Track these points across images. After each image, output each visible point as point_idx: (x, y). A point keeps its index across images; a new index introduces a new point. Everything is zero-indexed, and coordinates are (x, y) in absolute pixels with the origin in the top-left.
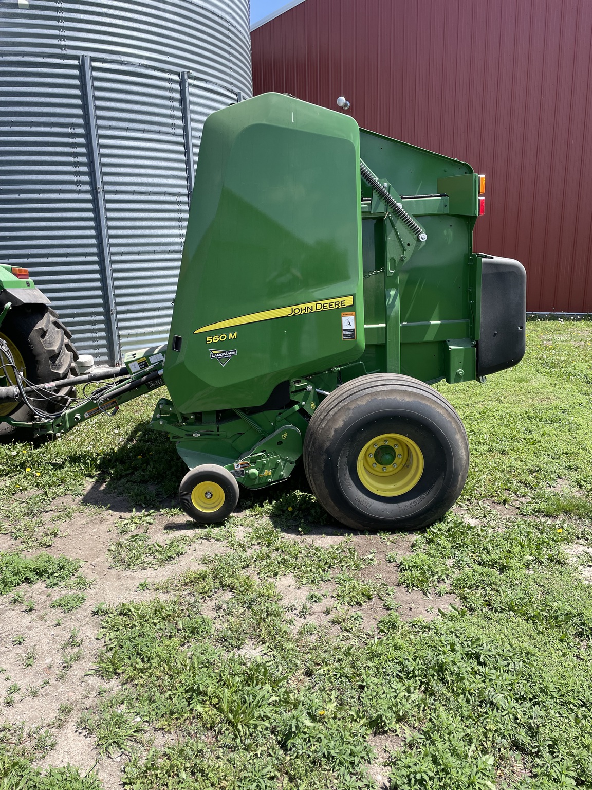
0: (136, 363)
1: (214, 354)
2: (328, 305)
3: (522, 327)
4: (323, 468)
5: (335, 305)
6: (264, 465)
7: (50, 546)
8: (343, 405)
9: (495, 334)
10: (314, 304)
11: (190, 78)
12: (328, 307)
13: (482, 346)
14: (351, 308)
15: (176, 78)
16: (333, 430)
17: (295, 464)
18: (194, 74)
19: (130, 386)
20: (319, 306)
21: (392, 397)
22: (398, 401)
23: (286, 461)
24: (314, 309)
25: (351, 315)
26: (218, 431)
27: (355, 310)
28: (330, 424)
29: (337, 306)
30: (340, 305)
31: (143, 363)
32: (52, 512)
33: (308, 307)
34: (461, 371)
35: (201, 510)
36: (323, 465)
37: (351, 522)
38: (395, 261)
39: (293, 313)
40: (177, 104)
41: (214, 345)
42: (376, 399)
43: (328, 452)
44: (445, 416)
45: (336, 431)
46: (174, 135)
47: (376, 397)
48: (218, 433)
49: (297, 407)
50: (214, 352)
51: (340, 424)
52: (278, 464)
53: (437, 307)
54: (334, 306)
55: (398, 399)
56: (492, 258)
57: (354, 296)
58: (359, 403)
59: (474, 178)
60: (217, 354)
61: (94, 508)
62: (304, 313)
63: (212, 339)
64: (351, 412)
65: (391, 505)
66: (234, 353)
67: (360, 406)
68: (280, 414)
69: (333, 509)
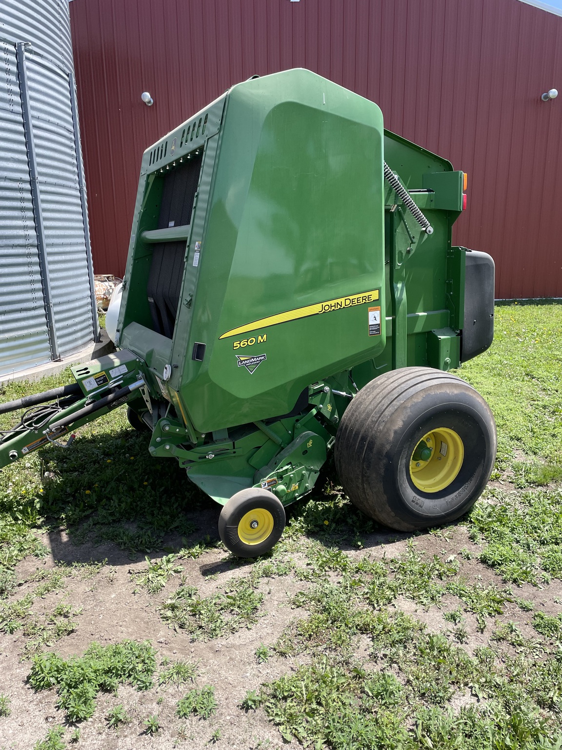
0: (92, 379)
1: (241, 361)
2: (356, 300)
3: (492, 315)
4: (383, 474)
5: (363, 299)
6: (291, 479)
7: (72, 631)
8: (398, 404)
9: (474, 322)
10: (343, 300)
11: (27, 51)
12: (356, 302)
13: (466, 334)
14: (377, 302)
15: (12, 48)
16: (392, 431)
17: (319, 473)
18: (32, 47)
19: (93, 407)
20: (348, 302)
21: (443, 391)
22: (449, 394)
23: (311, 471)
24: (343, 305)
25: (376, 310)
26: (234, 448)
27: (380, 305)
28: (388, 425)
29: (364, 301)
30: (367, 299)
31: (102, 378)
32: (27, 585)
33: (338, 303)
34: (448, 359)
35: (247, 543)
36: (382, 471)
37: (404, 526)
38: (402, 253)
39: (324, 311)
40: (13, 78)
41: (242, 351)
42: (429, 394)
43: (389, 456)
44: (483, 404)
45: (395, 432)
46: (12, 112)
47: (429, 392)
48: (234, 450)
49: (314, 411)
50: (242, 359)
51: (399, 424)
52: (303, 475)
53: (422, 299)
54: (361, 301)
55: (448, 392)
56: (471, 251)
57: (379, 289)
58: (415, 400)
59: (460, 175)
60: (244, 360)
61: (83, 566)
62: (333, 310)
63: (240, 344)
64: (409, 410)
65: (439, 500)
66: (263, 358)
67: (416, 404)
68: (297, 421)
69: (386, 516)
